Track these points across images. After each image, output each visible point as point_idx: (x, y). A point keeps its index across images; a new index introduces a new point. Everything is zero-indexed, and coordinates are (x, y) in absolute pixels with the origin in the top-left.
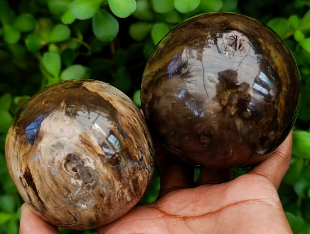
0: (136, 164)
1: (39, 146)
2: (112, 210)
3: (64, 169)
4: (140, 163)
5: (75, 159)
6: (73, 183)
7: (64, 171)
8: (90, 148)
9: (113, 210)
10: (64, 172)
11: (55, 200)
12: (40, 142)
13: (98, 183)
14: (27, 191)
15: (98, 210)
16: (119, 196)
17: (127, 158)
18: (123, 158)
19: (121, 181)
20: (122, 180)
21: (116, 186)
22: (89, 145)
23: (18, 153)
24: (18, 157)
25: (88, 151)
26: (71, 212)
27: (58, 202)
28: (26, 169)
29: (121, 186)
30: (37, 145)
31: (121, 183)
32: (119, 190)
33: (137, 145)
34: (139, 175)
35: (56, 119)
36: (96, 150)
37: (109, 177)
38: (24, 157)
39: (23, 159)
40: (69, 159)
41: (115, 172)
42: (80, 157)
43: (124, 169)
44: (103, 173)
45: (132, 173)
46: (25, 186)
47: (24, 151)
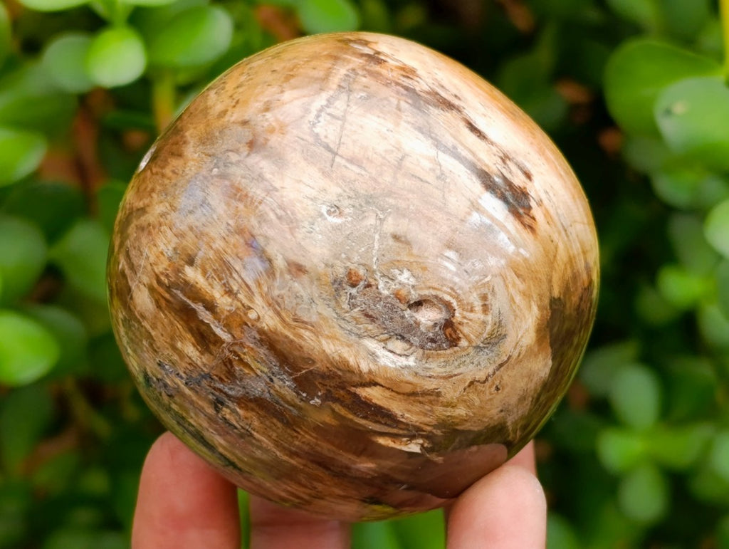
0: (230, 389)
1: (535, 309)
2: (231, 222)
3: (447, 298)
4: (217, 393)
5: (433, 341)
6: (402, 272)
7: (445, 292)
8: (408, 389)
9: (228, 224)
10: (445, 288)
11: (419, 184)
12: (538, 322)
13: (333, 303)
14: (494, 149)
15: (279, 212)
16: (240, 280)
17: (277, 403)
18: (289, 398)
19: (261, 332)
20: (257, 336)
21: (271, 313)
22: (414, 394)
23: (570, 241)
24: (563, 232)
25: (410, 378)
26: (354, 168)
27: (407, 181)
28: (534, 218)
29: (252, 315)
30: (541, 308)
31: (258, 324)
32: (251, 300)
33: (258, 440)
34: (204, 360)
35: (522, 399)
36: (388, 393)
37: (306, 334)
38: (553, 248)
39: (552, 241)
40: (449, 330)
41: (296, 353)
42: (421, 351)
43: (270, 368)
44: (333, 338)
45: (234, 363)
46: (508, 162)
47: (561, 264)
